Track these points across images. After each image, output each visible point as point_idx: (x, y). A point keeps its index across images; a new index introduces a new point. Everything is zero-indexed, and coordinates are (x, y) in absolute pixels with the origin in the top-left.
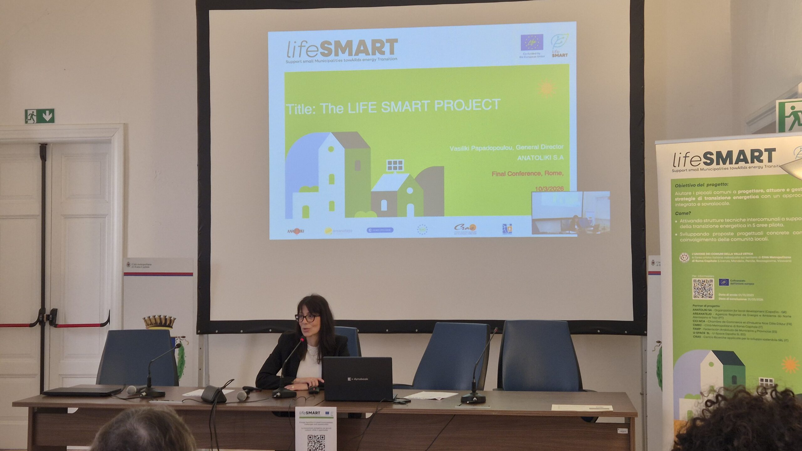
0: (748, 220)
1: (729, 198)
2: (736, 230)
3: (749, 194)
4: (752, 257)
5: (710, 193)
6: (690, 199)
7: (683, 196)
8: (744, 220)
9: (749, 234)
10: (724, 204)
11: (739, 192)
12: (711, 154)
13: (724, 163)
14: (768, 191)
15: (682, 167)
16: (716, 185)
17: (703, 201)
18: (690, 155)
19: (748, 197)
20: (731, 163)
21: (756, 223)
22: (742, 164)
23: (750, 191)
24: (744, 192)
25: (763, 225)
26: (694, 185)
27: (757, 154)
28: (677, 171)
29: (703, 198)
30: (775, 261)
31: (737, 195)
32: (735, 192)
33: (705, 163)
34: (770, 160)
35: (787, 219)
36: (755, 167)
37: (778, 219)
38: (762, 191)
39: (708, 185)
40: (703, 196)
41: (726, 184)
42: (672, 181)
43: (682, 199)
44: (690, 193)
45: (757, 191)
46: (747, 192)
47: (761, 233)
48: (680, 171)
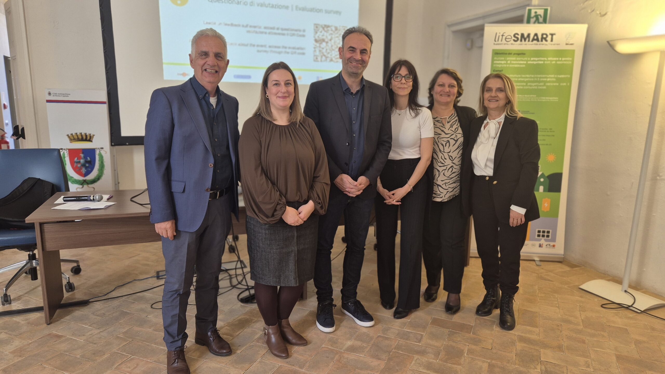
0: (535, 76)
1: (525, 62)
2: (527, 82)
3: (538, 61)
4: (535, 98)
5: (514, 59)
6: (503, 62)
7: (499, 60)
8: (533, 76)
9: (535, 84)
10: (522, 66)
11: (532, 59)
12: (518, 34)
13: (525, 40)
14: (549, 59)
15: (500, 42)
16: (519, 54)
17: (511, 64)
18: (506, 35)
19: (537, 62)
20: (529, 41)
21: (540, 78)
22: (535, 42)
23: (538, 59)
24: (535, 59)
25: (544, 79)
26: (506, 54)
27: (545, 36)
28: (497, 44)
29: (511, 62)
30: (549, 100)
31: (530, 60)
32: (529, 59)
33: (514, 41)
34: (552, 40)
35: (558, 76)
36: (543, 44)
37: (553, 76)
38: (546, 59)
39: (514, 54)
40: (511, 60)
41: (524, 54)
42: (493, 50)
43: (498, 62)
44: (503, 59)
45: (543, 59)
46: (536, 59)
47: (542, 84)
48: (499, 44)
